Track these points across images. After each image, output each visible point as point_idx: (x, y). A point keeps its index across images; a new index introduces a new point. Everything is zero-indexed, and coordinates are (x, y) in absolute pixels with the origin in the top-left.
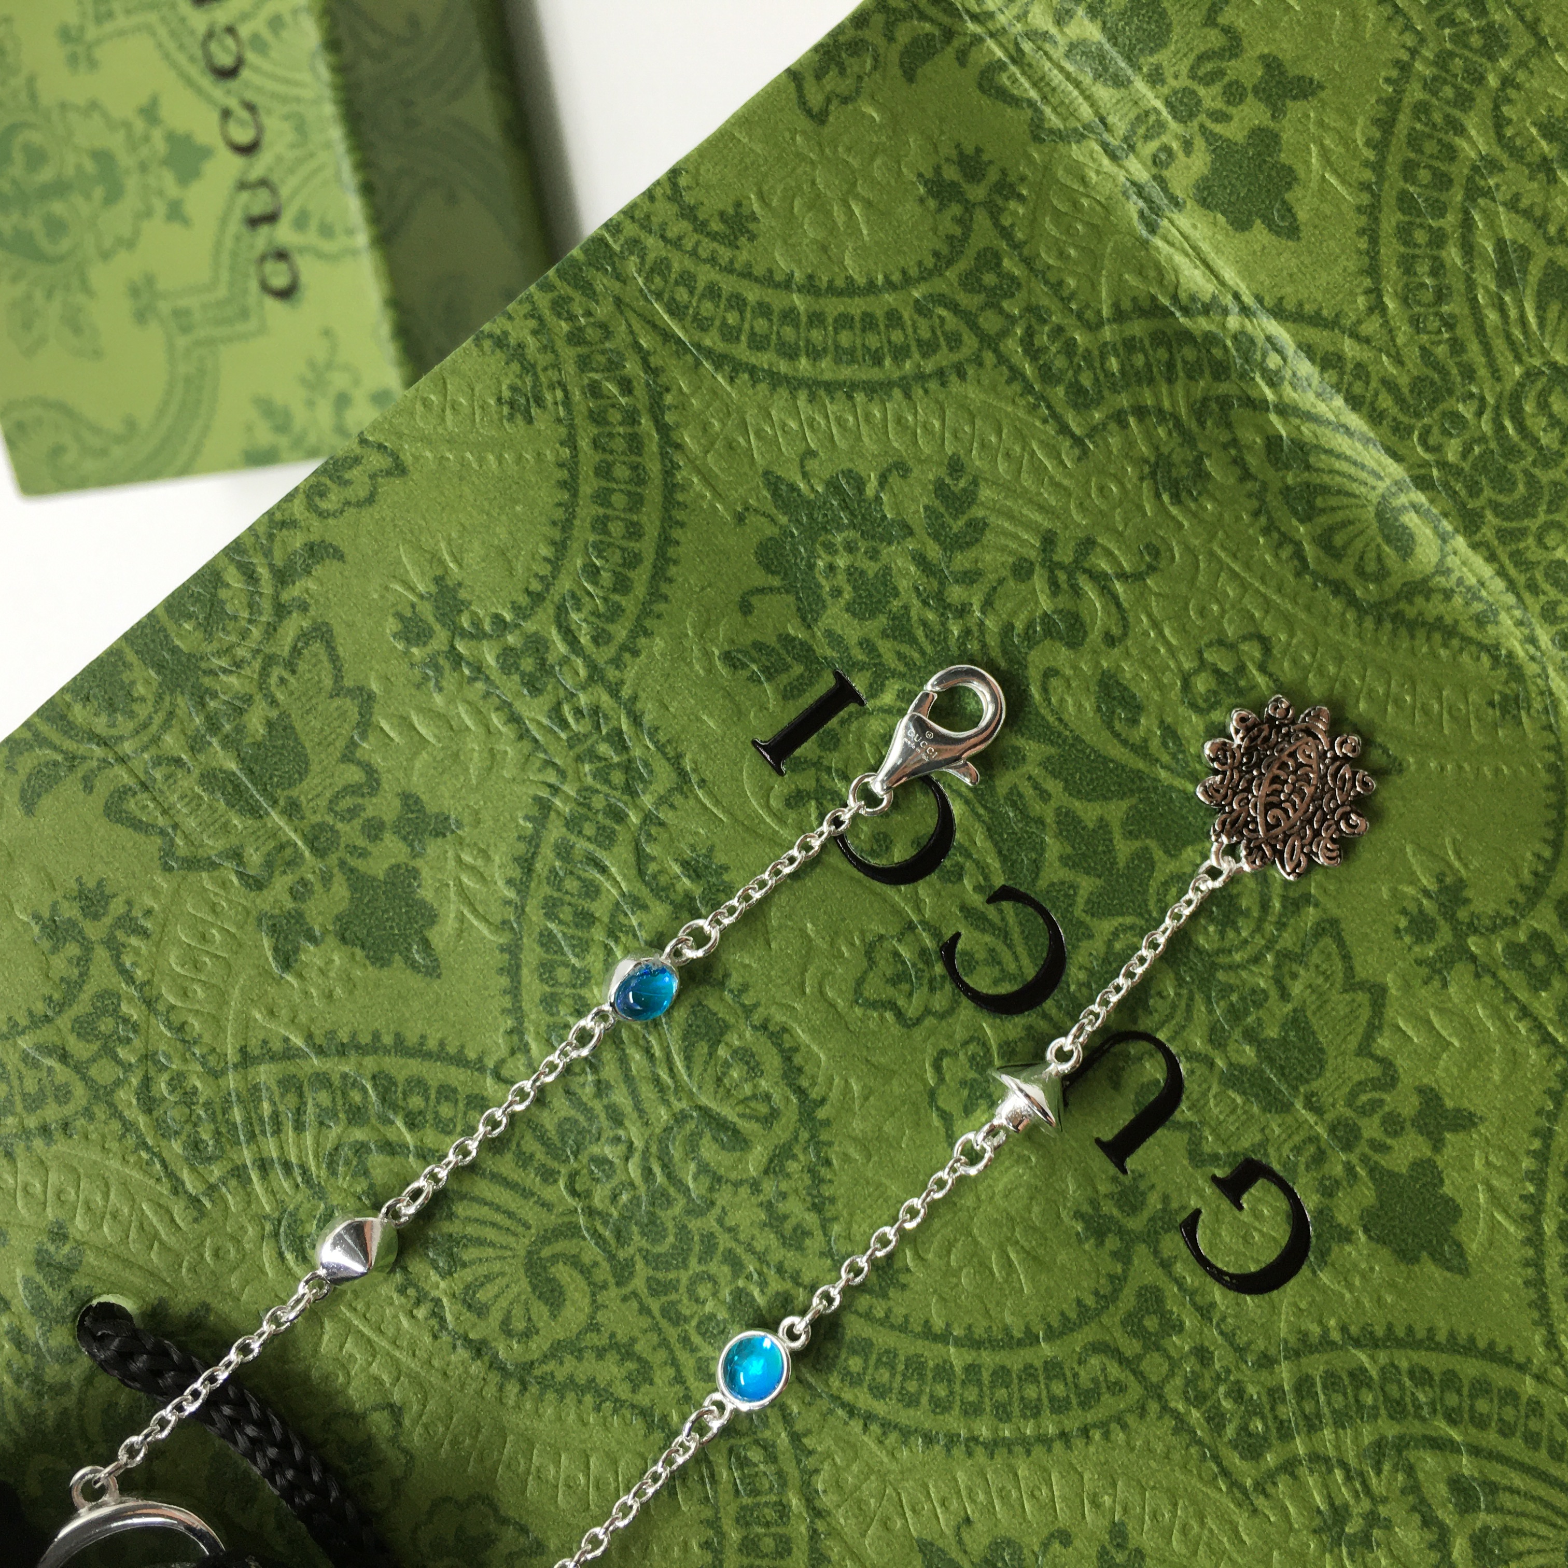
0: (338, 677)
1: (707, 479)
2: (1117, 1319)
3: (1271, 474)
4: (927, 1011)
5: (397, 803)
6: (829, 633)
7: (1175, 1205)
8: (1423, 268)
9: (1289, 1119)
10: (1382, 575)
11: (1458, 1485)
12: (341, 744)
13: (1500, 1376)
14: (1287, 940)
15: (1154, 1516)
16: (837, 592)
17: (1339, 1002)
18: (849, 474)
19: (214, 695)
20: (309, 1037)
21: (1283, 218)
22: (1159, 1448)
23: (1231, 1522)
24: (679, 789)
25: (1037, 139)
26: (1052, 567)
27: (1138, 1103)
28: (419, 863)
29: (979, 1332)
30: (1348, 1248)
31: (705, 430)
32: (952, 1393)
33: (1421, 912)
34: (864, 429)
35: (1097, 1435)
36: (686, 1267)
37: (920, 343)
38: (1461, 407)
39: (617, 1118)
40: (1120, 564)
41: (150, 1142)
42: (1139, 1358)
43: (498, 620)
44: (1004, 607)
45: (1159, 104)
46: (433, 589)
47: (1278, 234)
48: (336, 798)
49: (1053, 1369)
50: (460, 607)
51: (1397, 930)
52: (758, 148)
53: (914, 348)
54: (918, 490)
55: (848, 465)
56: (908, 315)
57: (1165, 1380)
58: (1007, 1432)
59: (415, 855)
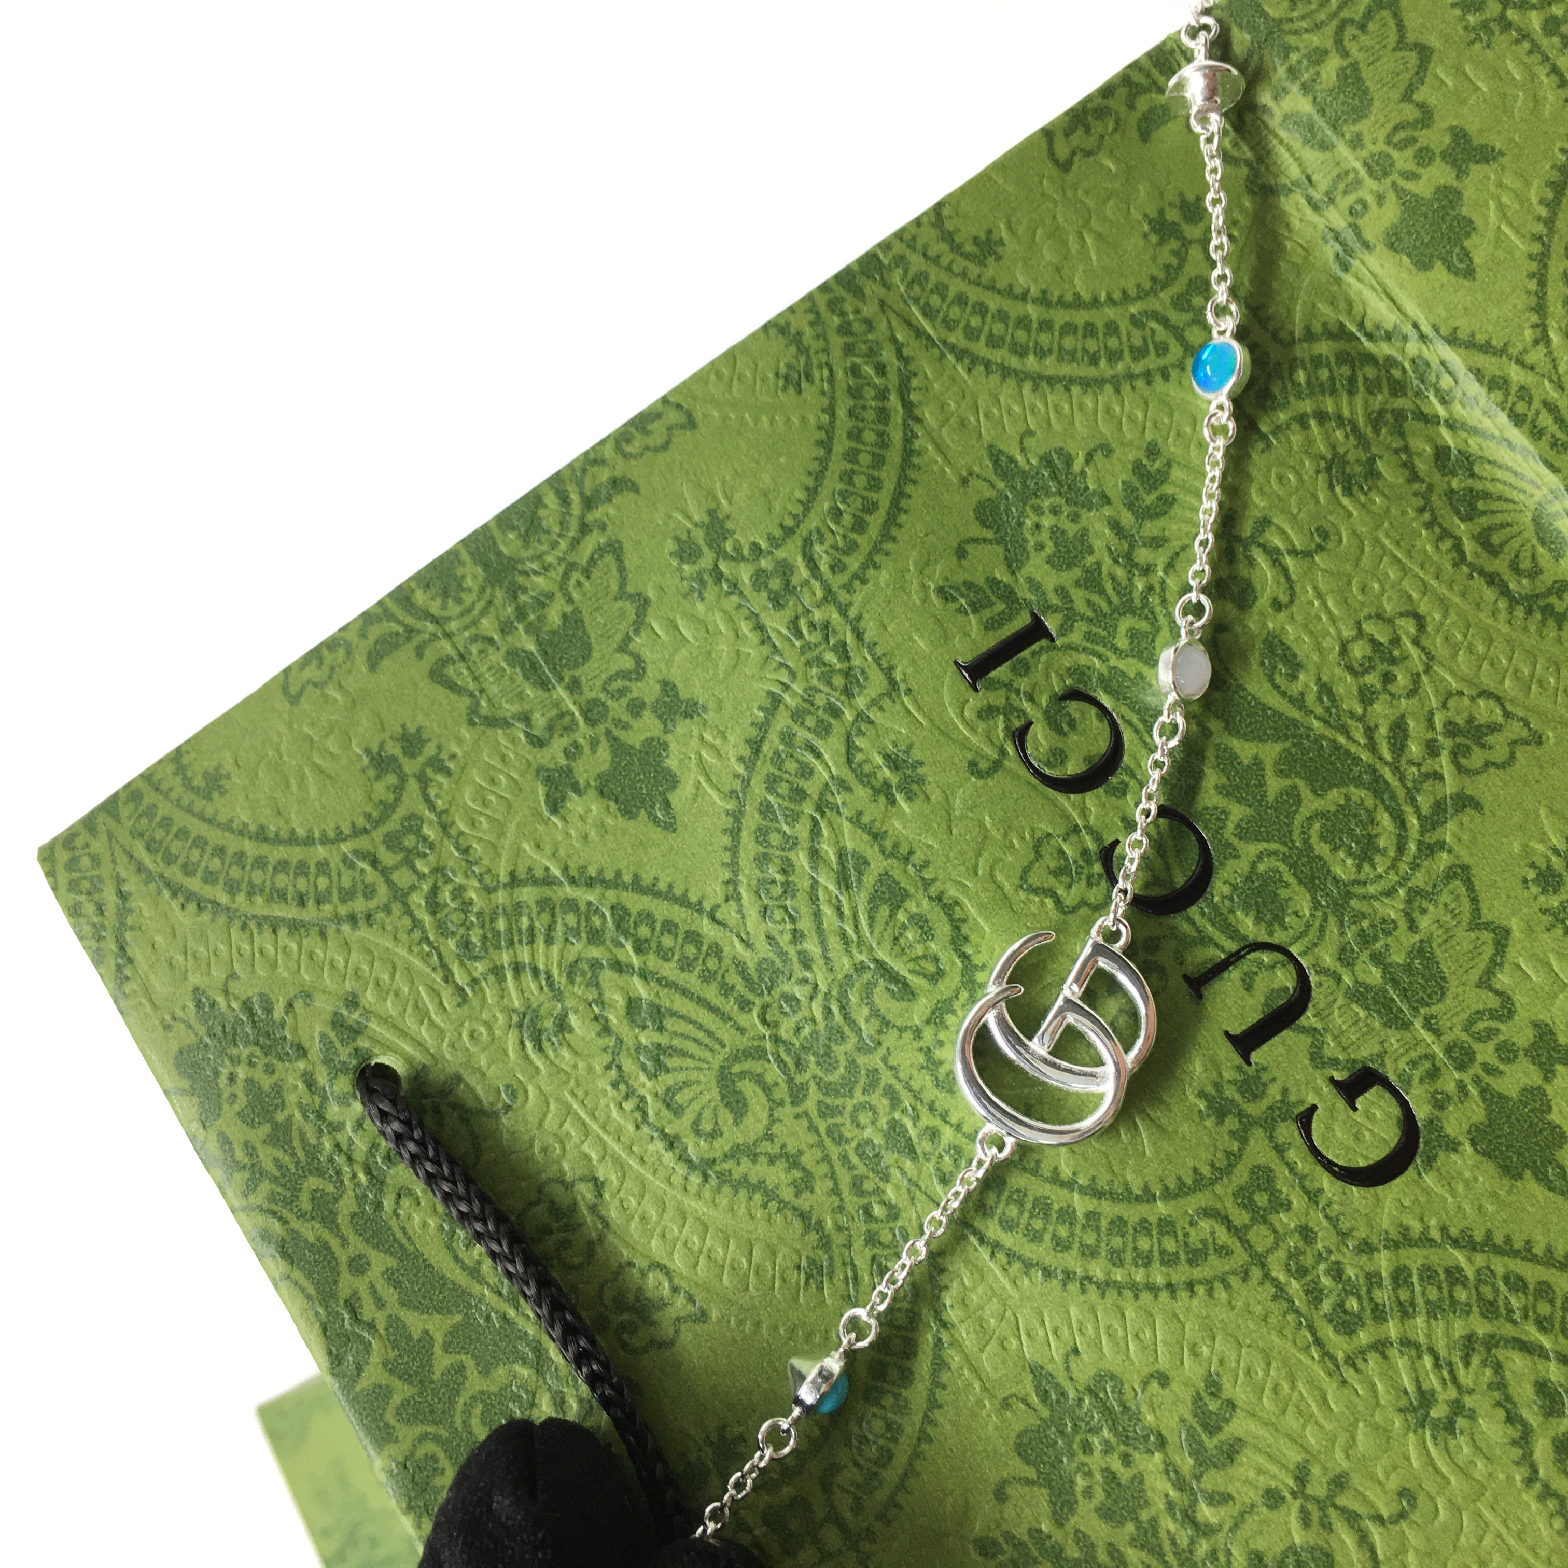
0: (623, 585)
1: (939, 449)
2: (1230, 1191)
3: (1437, 477)
4: (1083, 903)
5: (658, 687)
6: (1030, 580)
7: (1292, 1098)
9: (1408, 1036)
10: (1535, 572)
11: (1543, 1388)
12: (618, 637)
14: (1419, 879)
15: (1248, 1372)
16: (1040, 547)
17: (1464, 939)
18: (1060, 451)
19: (525, 590)
20: (565, 869)
21: (1461, 261)
22: (1258, 1310)
23: (1320, 1389)
24: (889, 695)
25: (1250, 192)
26: (1230, 539)
27: (1266, 1005)
28: (669, 738)
29: (1102, 1184)
30: (1454, 1157)
31: (942, 409)
32: (1072, 1234)
33: (1549, 867)
34: (1077, 416)
35: (1201, 1290)
36: (851, 1097)
37: (1132, 349)
39: (806, 963)
40: (1291, 542)
41: (432, 937)
42: (1247, 1227)
43: (755, 547)
45: (1358, 165)
46: (706, 519)
47: (1456, 274)
48: (611, 679)
49: (1166, 1226)
50: (725, 534)
51: (1525, 881)
52: (1010, 188)
53: (1126, 353)
54: (1118, 468)
55: (1061, 444)
56: (1124, 326)
57: (1269, 1251)
58: (1118, 1275)
59: (666, 731)
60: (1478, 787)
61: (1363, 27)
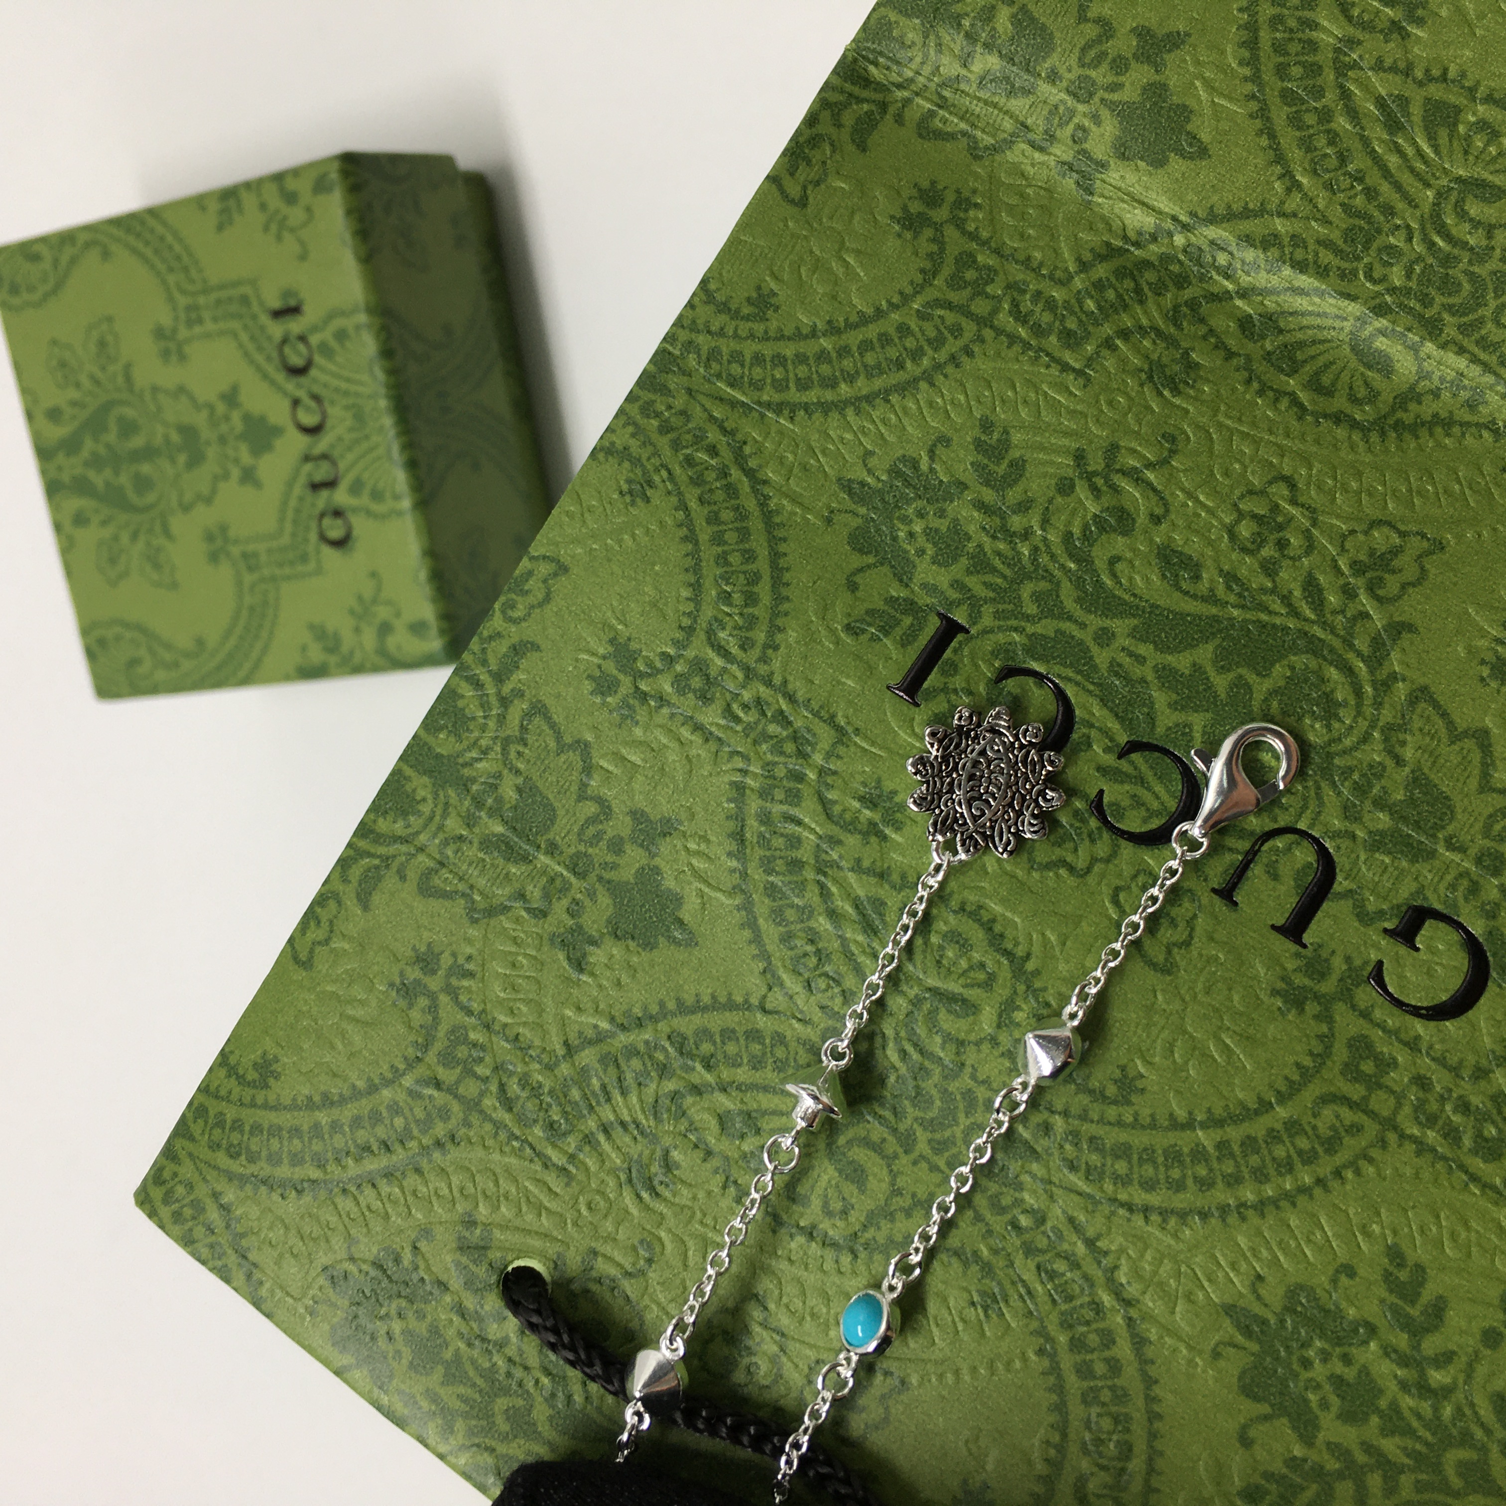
0: (558, 736)
1: (795, 499)
2: (1336, 1070)
3: (1250, 347)
4: (1094, 860)
5: (628, 819)
6: (924, 586)
7: (1358, 962)
8: (1321, 142)
9: (1437, 863)
10: (1373, 396)
12: (574, 788)
14: (1387, 715)
15: (1422, 1232)
17: (1450, 754)
18: (904, 459)
19: (473, 780)
20: (612, 1019)
21: (1191, 145)
22: (1408, 1171)
23: (1493, 1220)
24: (840, 742)
25: (977, 158)
26: (1089, 477)
27: (1298, 886)
28: (657, 861)
29: (1218, 1111)
31: (782, 463)
32: (1211, 1170)
33: (1498, 658)
34: (906, 421)
35: (1349, 1174)
36: (957, 1124)
37: (929, 341)
38: (1392, 240)
40: (1144, 457)
41: (517, 1132)
42: (1365, 1099)
43: (664, 656)
44: (1059, 521)
45: (1063, 96)
46: (611, 649)
47: (1191, 158)
48: (582, 829)
49: (1293, 1127)
50: (633, 656)
51: (1482, 679)
52: (761, 242)
53: (926, 347)
54: (962, 453)
55: (900, 453)
56: (913, 325)
57: (1395, 1112)
58: (1269, 1191)
59: (653, 856)
60: (1407, 610)
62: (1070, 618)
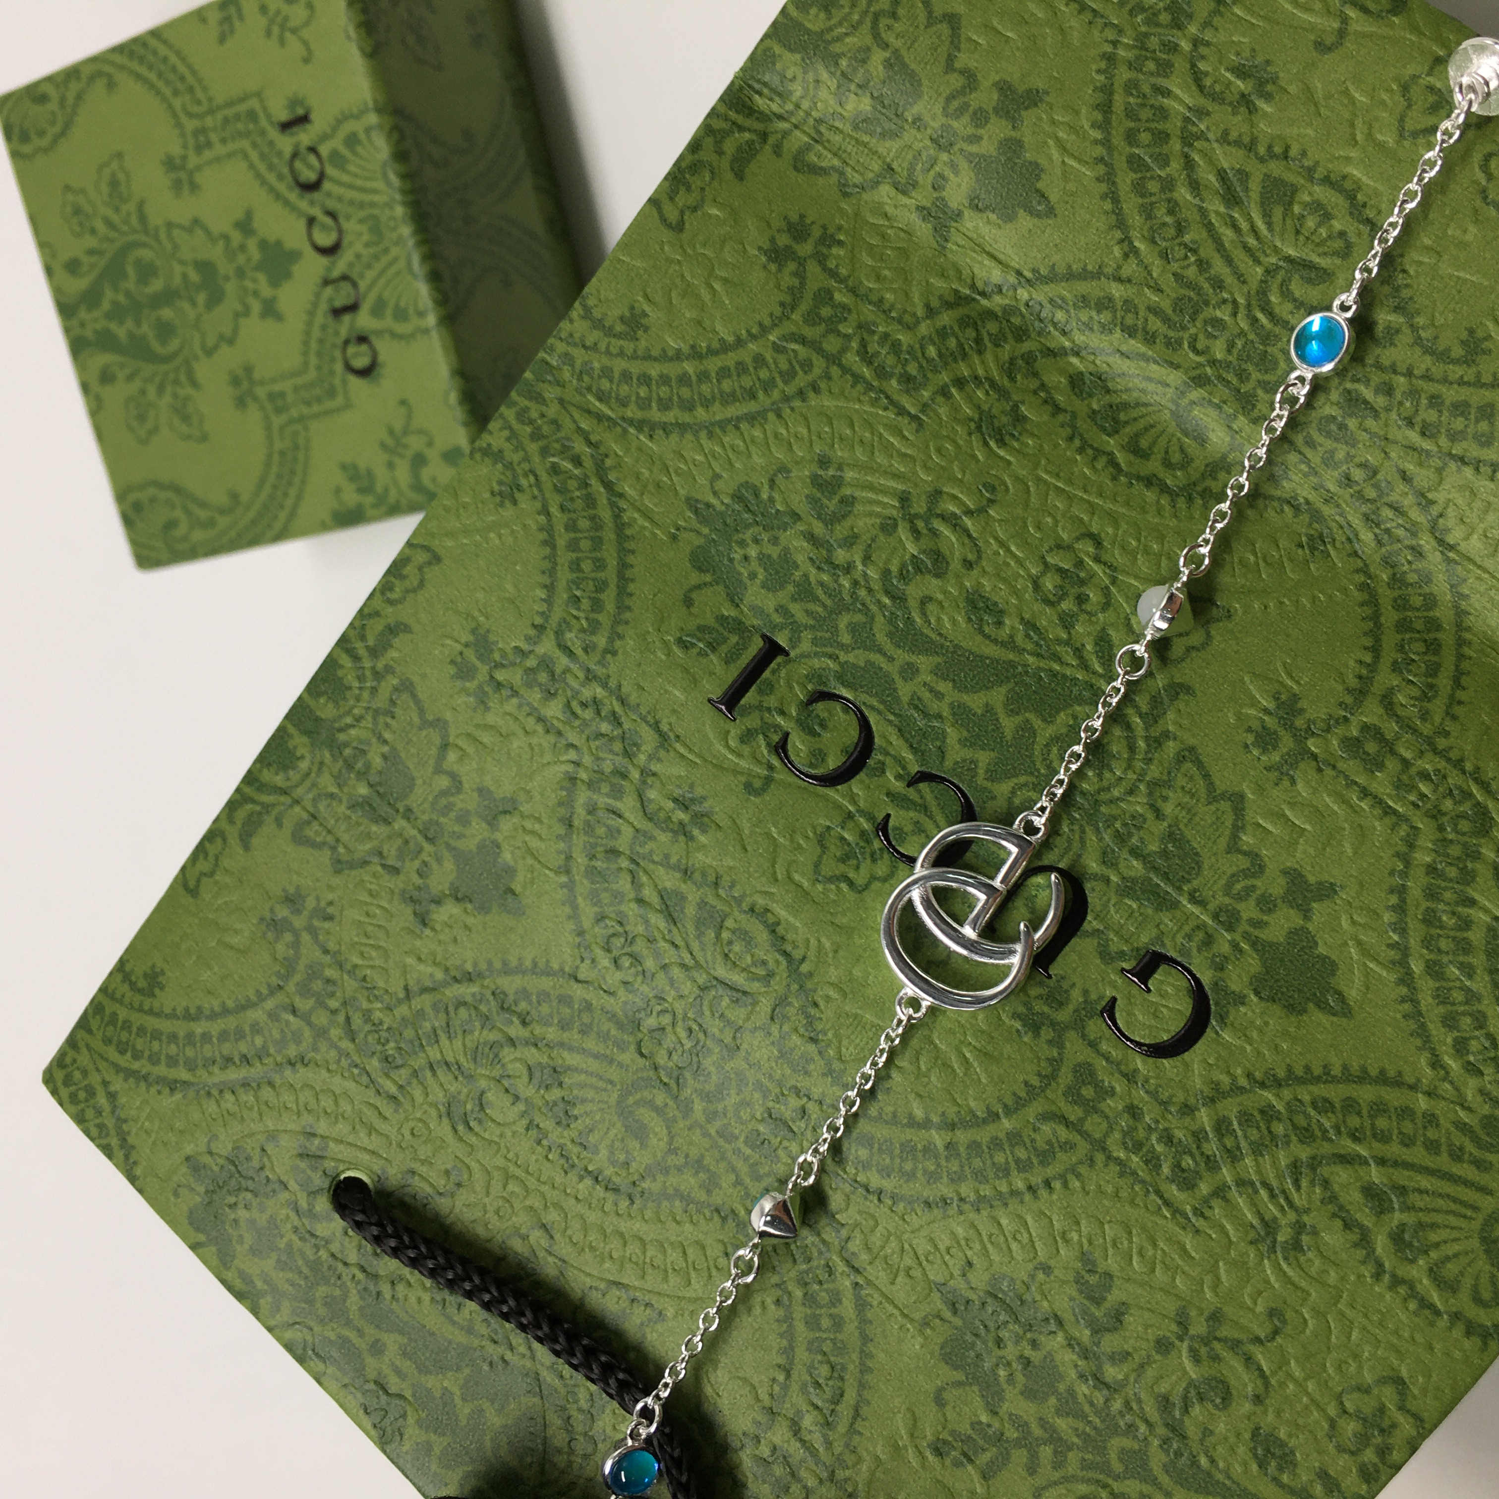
0: (422, 713)
1: (647, 516)
2: (1060, 1093)
3: (1077, 404)
4: (873, 878)
5: (475, 795)
6: (752, 608)
7: (1093, 997)
8: (1161, 212)
9: (1178, 914)
10: (1186, 462)
11: (1370, 1192)
12: (432, 762)
13: (1394, 1097)
14: (1154, 772)
15: (1115, 1244)
17: (1206, 813)
18: (746, 485)
19: (346, 745)
20: (447, 971)
21: (1039, 203)
22: (1110, 1189)
23: (1179, 1242)
24: (662, 746)
25: (846, 195)
26: (911, 519)
28: (498, 836)
29: (952, 1117)
30: (1242, 1009)
31: (638, 479)
33: (1264, 727)
34: (752, 449)
35: (1057, 1185)
36: (730, 1099)
37: (781, 374)
38: (1218, 313)
39: (661, 996)
40: (964, 504)
41: (357, 1061)
42: (1082, 1120)
43: (518, 650)
44: (880, 557)
45: (927, 143)
46: (471, 638)
47: (1039, 216)
48: (436, 799)
49: (1015, 1138)
50: (490, 646)
51: (1246, 746)
52: (638, 264)
53: (778, 380)
54: (799, 485)
55: (744, 479)
56: (769, 356)
57: (1107, 1135)
58: (986, 1191)
59: (494, 831)
60: (1185, 673)
61: (894, 15)
62: (880, 651)
